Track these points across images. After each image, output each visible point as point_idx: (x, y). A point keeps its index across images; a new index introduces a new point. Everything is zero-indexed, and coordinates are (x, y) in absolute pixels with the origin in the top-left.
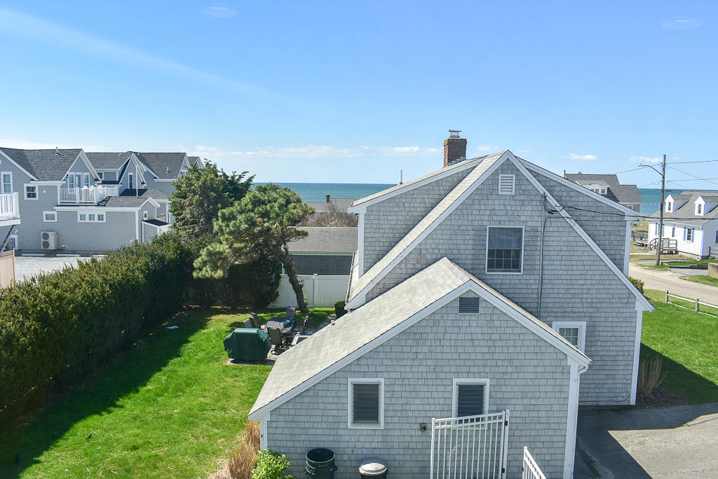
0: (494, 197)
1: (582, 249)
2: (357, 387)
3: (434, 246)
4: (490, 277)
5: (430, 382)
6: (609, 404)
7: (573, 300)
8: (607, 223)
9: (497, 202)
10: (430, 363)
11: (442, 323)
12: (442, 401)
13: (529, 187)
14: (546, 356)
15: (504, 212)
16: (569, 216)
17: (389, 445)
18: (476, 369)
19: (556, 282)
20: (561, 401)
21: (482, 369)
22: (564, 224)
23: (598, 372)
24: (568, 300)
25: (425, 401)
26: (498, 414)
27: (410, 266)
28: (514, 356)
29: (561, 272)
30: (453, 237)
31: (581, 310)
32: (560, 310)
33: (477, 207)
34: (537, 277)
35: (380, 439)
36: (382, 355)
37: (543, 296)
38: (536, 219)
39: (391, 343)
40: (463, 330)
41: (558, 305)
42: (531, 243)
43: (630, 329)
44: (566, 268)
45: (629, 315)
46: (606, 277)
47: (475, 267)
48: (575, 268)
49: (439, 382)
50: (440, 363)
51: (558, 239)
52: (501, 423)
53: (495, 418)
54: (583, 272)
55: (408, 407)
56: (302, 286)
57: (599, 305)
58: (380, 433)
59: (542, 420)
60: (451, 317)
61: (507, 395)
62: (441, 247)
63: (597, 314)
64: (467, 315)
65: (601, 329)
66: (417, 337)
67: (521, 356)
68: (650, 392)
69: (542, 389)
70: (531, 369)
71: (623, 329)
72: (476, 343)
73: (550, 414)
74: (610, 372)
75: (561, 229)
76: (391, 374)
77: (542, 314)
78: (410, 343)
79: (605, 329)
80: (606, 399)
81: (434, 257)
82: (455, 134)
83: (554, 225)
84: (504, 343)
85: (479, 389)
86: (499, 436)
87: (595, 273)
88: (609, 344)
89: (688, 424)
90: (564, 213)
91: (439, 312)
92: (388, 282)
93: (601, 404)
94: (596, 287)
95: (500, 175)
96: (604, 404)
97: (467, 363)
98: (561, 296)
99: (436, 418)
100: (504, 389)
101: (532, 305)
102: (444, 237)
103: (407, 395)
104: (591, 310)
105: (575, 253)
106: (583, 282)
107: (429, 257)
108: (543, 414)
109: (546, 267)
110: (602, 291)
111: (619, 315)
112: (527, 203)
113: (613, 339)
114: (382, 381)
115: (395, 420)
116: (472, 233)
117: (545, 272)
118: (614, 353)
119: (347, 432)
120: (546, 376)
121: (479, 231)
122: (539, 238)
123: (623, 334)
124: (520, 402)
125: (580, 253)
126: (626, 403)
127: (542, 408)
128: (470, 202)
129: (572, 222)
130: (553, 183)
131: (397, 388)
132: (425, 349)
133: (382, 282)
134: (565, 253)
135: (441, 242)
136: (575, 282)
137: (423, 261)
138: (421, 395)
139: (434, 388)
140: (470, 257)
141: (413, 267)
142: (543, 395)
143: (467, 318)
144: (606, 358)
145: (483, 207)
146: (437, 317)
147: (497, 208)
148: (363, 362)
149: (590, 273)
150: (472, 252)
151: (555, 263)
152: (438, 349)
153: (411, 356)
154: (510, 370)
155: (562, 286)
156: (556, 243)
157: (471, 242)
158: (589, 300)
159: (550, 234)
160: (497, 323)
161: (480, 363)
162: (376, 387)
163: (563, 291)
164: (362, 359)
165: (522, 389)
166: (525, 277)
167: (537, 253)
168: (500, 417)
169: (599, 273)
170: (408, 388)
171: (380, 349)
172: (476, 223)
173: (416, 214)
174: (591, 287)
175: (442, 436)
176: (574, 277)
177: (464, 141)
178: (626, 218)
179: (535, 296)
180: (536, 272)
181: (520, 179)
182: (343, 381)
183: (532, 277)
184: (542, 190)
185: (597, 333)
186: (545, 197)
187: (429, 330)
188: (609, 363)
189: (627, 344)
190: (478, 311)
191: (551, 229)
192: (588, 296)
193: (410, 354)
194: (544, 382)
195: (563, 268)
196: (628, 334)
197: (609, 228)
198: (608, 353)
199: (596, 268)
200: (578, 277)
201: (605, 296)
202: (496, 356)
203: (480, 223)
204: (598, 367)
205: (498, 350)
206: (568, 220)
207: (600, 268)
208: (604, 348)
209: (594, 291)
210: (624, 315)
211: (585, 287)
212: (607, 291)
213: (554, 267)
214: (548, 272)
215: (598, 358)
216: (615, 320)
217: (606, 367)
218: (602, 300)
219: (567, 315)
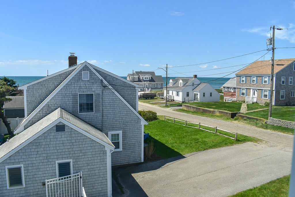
0: (80, 81)
1: (118, 101)
2: (10, 170)
3: (54, 103)
4: (80, 115)
5: (45, 164)
6: (133, 163)
7: (116, 122)
8: (129, 91)
9: (82, 83)
10: (44, 155)
11: (48, 137)
12: (51, 171)
13: (95, 77)
14: (96, 147)
15: (85, 87)
16: (112, 88)
17: (29, 194)
18: (66, 156)
19: (109, 115)
20: (104, 165)
21: (68, 155)
22: (110, 92)
23: (128, 151)
24: (114, 123)
25: (44, 172)
26: (76, 174)
27: (44, 112)
28: (82, 149)
29: (110, 111)
30: (63, 99)
31: (120, 126)
32: (111, 127)
33: (73, 85)
34: (100, 114)
35: (24, 192)
36: (21, 154)
37: (104, 121)
38: (99, 90)
39: (25, 148)
40: (58, 140)
41: (110, 125)
42: (97, 100)
44: (113, 109)
46: (129, 112)
47: (74, 111)
48: (116, 109)
49: (49, 163)
50: (49, 155)
51: (108, 98)
52: (79, 178)
53: (75, 176)
54: (119, 111)
55: (36, 176)
56: (9, 124)
57: (127, 124)
58: (24, 189)
59: (97, 174)
60: (53, 134)
61: (80, 165)
62: (58, 103)
63: (126, 127)
64: (60, 133)
65: (128, 133)
66: (37, 144)
67: (86, 148)
68: (150, 156)
69: (95, 161)
70: (90, 153)
71: (137, 132)
72: (65, 145)
73: (100, 171)
74: (133, 150)
75: (109, 94)
76: (26, 162)
77: (104, 129)
78: (34, 147)
79: (130, 133)
80: (132, 161)
81: (55, 108)
82: (73, 54)
83: (106, 92)
84: (77, 143)
85: (68, 164)
86: (78, 183)
87: (124, 111)
88: (132, 139)
89: (162, 167)
90: (110, 87)
91: (47, 132)
92: (34, 120)
93: (130, 163)
94: (125, 116)
95: (83, 72)
96: (132, 163)
97: (62, 153)
98: (111, 121)
99: (48, 179)
100: (79, 163)
101: (99, 126)
102: (59, 99)
103: (35, 170)
104: (123, 126)
105: (116, 103)
106: (120, 115)
107: (53, 108)
108: (97, 171)
109: (104, 110)
110: (128, 118)
111: (135, 127)
112: (95, 83)
113: (133, 137)
114: (22, 166)
115: (30, 182)
116: (71, 96)
117: (104, 112)
118: (134, 142)
119: (7, 191)
120: (97, 155)
121: (75, 96)
122: (100, 98)
123: (137, 134)
124: (86, 167)
125: (118, 103)
126: (140, 162)
127: (96, 169)
128: (70, 83)
129: (114, 91)
130: (106, 75)
131: (30, 168)
132: (42, 149)
133: (31, 120)
134: (111, 103)
135: (58, 101)
136: (116, 115)
137: (50, 110)
138: (41, 170)
139: (47, 166)
140: (71, 107)
141: (45, 112)
142: (96, 164)
143: (60, 134)
144: (131, 145)
145: (76, 85)
146: (46, 135)
147: (82, 85)
148: (12, 158)
149: (122, 111)
150: (72, 105)
151: (108, 108)
152: (48, 149)
153: (35, 153)
154: (81, 155)
155: (111, 117)
156: (108, 100)
157: (71, 100)
158: (123, 122)
159: (105, 96)
160: (73, 135)
161: (67, 153)
162: (19, 169)
163: (112, 119)
164: (11, 157)
165: (87, 162)
166: (95, 114)
167: (100, 104)
168: (78, 175)
169: (126, 111)
170: (35, 168)
171: (20, 151)
172: (73, 92)
173: (50, 89)
174: (123, 117)
175: (51, 187)
176: (116, 113)
177: (76, 58)
178: (136, 88)
179: (100, 122)
180: (100, 112)
181: (91, 73)
182: (3, 168)
183: (99, 114)
184: (101, 78)
185: (126, 135)
186: (102, 81)
187: (42, 141)
188: (132, 147)
189: (138, 138)
190: (64, 131)
191: (105, 94)
192: (122, 120)
193: (35, 152)
194: (96, 158)
195: (111, 109)
196: (139, 134)
197: (130, 93)
198: (132, 143)
199: (124, 109)
201: (129, 120)
202: (74, 149)
203: (75, 92)
204: (128, 149)
205: (75, 147)
206: (112, 90)
207: (126, 109)
208: (130, 141)
209: (124, 118)
210: (137, 127)
211: (121, 117)
212: (129, 118)
213: (107, 109)
214: (105, 112)
215: (128, 145)
216: (133, 129)
217: (131, 148)
218: (128, 122)
219: (114, 128)
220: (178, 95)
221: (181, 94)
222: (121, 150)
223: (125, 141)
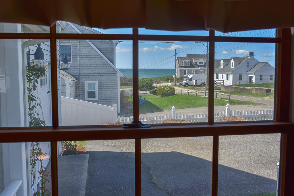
1: (94, 53)
8: (106, 44)
13: (72, 30)
19: (85, 66)
22: (87, 44)
23: (104, 100)
24: (90, 73)
29: (87, 62)
31: (95, 76)
32: (87, 76)
34: (77, 64)
37: (80, 71)
38: (76, 42)
41: (86, 75)
42: (75, 51)
43: (116, 84)
44: (89, 60)
45: (114, 78)
46: (104, 64)
48: (92, 60)
54: (95, 62)
57: (102, 74)
63: (102, 78)
71: (113, 84)
74: (109, 101)
75: (86, 46)
77: (80, 78)
79: (105, 84)
83: (83, 44)
87: (100, 62)
88: (108, 89)
98: (87, 71)
101: (76, 75)
104: (99, 76)
105: (92, 55)
106: (95, 66)
109: (81, 60)
110: (103, 69)
111: (110, 78)
113: (109, 87)
117: (80, 62)
118: (110, 93)
122: (77, 49)
123: (113, 86)
125: (94, 55)
134: (88, 55)
136: (92, 66)
144: (107, 95)
149: (98, 62)
151: (84, 58)
155: (88, 67)
156: (84, 51)
158: (98, 73)
159: (82, 47)
163: (88, 69)
166: (73, 64)
167: (77, 55)
169: (102, 62)
174: (99, 67)
176: (92, 64)
178: (113, 42)
179: (77, 71)
180: (77, 62)
183: (76, 64)
184: (77, 31)
185: (102, 85)
188: (108, 97)
189: (114, 89)
191: (82, 46)
192: (98, 71)
195: (87, 60)
196: (115, 86)
197: (107, 46)
198: (107, 93)
199: (100, 60)
200: (93, 64)
201: (104, 71)
204: (104, 99)
206: (88, 42)
207: (102, 60)
208: (106, 91)
209: (100, 69)
210: (113, 78)
211: (96, 67)
212: (105, 69)
213: (84, 60)
214: (82, 62)
215: (104, 95)
216: (109, 80)
217: (107, 99)
218: (104, 73)
219: (90, 78)
220: (228, 79)
221: (231, 76)
222: (97, 99)
223: (101, 91)
